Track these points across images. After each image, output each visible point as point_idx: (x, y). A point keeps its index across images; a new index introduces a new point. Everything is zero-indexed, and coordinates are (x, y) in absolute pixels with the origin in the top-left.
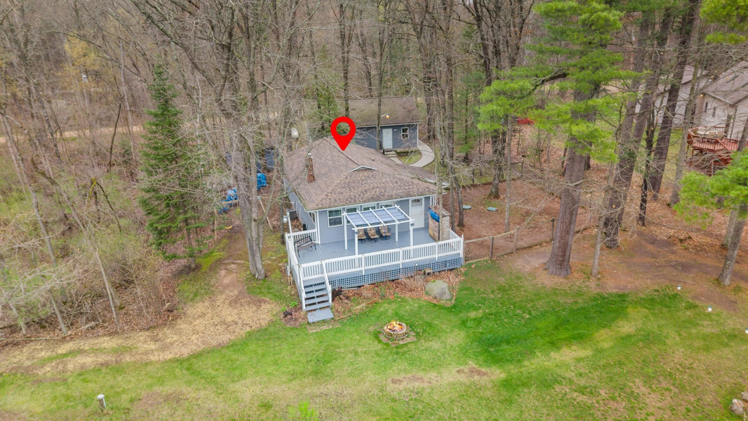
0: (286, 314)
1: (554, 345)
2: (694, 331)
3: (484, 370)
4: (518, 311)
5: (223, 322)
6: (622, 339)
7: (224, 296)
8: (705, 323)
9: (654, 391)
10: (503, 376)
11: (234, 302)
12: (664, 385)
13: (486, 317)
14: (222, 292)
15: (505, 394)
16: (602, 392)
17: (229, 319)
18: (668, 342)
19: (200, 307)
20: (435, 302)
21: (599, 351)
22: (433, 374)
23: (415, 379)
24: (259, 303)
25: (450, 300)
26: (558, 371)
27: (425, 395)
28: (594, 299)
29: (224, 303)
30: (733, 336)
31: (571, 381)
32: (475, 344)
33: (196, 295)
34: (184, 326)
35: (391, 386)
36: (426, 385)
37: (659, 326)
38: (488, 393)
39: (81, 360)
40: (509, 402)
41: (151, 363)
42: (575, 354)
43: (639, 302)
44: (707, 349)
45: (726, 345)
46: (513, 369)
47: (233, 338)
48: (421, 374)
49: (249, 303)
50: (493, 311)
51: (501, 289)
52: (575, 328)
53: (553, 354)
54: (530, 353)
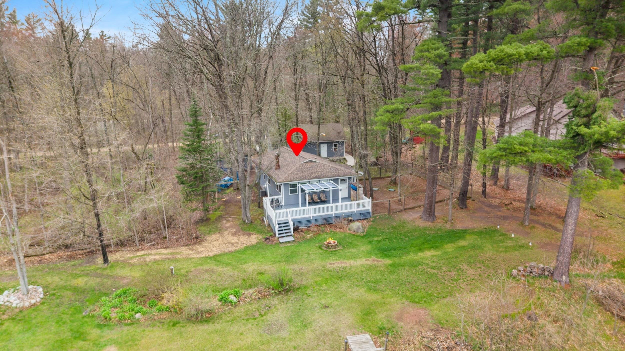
0: (266, 239)
1: (421, 250)
2: (501, 245)
3: (380, 260)
4: (402, 237)
5: (230, 243)
6: (459, 247)
7: (227, 232)
8: (508, 241)
9: (472, 268)
10: (391, 262)
11: (234, 234)
12: (478, 266)
13: (384, 240)
14: (226, 230)
15: (391, 269)
16: (444, 269)
17: (233, 241)
18: (485, 249)
19: (214, 237)
20: (354, 233)
21: (446, 253)
22: (352, 261)
23: (341, 263)
24: (249, 235)
25: (363, 232)
26: (421, 260)
27: (347, 269)
28: (448, 232)
29: (228, 234)
30: (522, 247)
31: (428, 264)
32: (376, 250)
33: (210, 231)
34: (206, 244)
35: (328, 266)
36: (348, 265)
37: (482, 243)
38: (382, 269)
39: (152, 257)
40: (393, 272)
41: (193, 258)
42: (431, 254)
43: (474, 233)
44: (506, 252)
45: (518, 250)
46: (397, 260)
47: (237, 249)
48: (345, 261)
49: (243, 235)
50: (388, 237)
51: (393, 228)
52: (433, 244)
53: (419, 254)
54: (408, 253)
